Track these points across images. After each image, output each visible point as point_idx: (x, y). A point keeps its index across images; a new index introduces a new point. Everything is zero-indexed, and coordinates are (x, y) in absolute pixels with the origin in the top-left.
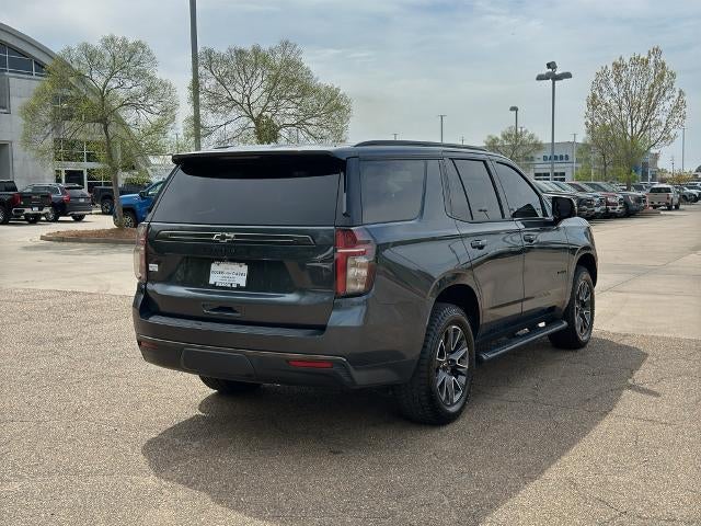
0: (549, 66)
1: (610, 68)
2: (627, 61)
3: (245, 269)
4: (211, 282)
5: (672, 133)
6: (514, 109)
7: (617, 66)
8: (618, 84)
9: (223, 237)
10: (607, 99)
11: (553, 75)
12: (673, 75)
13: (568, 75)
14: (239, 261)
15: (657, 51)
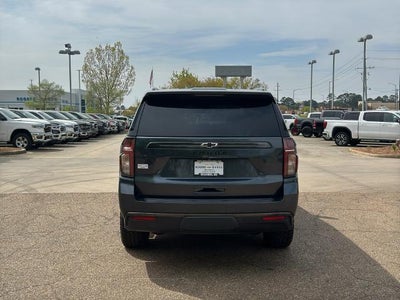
0: (66, 46)
1: (94, 50)
2: (104, 47)
3: (221, 164)
4: (196, 173)
5: (129, 88)
6: (38, 69)
7: (98, 50)
8: (99, 60)
9: (210, 145)
10: (93, 67)
11: (69, 51)
12: (128, 58)
13: (78, 53)
14: (217, 160)
15: (119, 44)
